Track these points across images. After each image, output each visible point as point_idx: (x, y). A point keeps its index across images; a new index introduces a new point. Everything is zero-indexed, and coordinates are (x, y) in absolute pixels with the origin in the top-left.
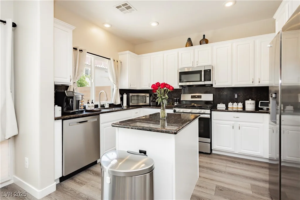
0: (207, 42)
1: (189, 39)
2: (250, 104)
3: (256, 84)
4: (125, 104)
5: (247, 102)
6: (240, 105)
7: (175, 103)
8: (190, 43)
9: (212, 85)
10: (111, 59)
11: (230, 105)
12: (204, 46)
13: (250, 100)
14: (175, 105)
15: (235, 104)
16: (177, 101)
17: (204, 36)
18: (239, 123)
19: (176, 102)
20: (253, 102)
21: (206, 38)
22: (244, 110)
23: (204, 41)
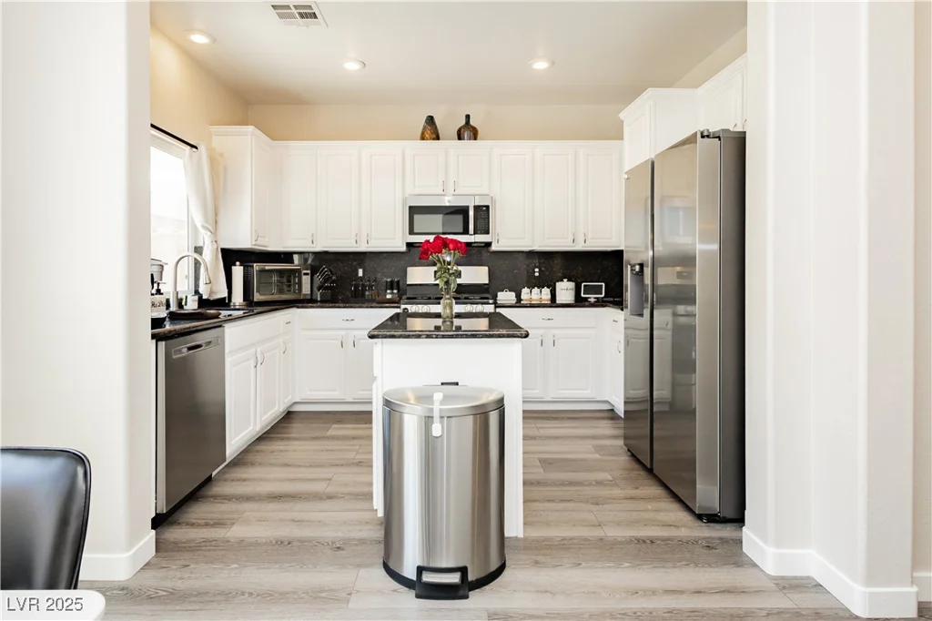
0: (475, 135)
1: (431, 120)
2: (565, 290)
3: (579, 247)
4: (238, 298)
5: (559, 285)
6: (546, 292)
7: (388, 291)
8: (431, 130)
9: (488, 244)
10: (202, 148)
11: (525, 292)
12: (467, 144)
13: (565, 280)
14: (389, 296)
15: (536, 290)
16: (395, 285)
17: (468, 117)
18: (554, 331)
19: (392, 289)
20: (572, 285)
21: (472, 123)
22: (553, 303)
23: (468, 131)
